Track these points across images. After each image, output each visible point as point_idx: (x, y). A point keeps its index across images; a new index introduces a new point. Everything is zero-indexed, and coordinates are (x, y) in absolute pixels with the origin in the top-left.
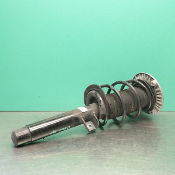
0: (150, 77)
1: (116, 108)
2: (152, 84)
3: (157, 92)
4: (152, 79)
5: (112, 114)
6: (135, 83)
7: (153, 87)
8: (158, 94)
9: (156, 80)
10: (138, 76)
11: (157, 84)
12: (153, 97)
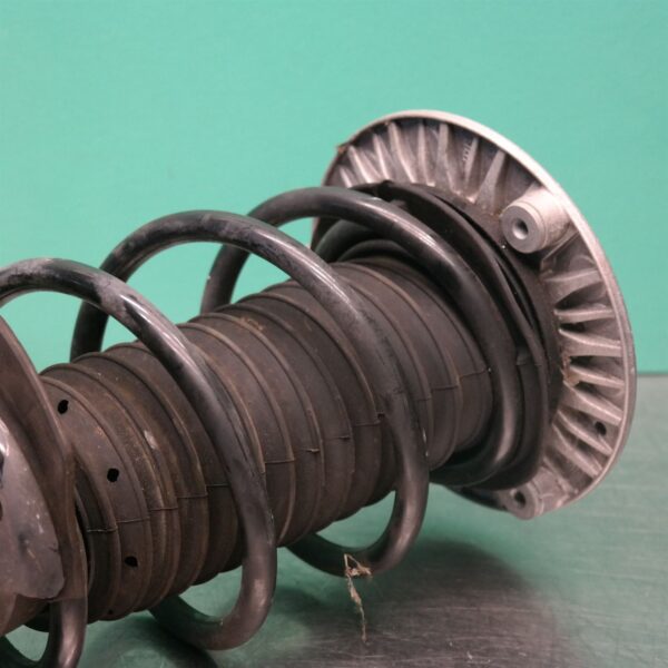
0: (498, 160)
1: (169, 511)
2: (523, 226)
3: (574, 301)
4: (517, 177)
5: (132, 571)
6: (340, 226)
7: (532, 261)
8: (580, 328)
9: (563, 185)
10: (378, 143)
11: (570, 225)
12: (531, 360)
